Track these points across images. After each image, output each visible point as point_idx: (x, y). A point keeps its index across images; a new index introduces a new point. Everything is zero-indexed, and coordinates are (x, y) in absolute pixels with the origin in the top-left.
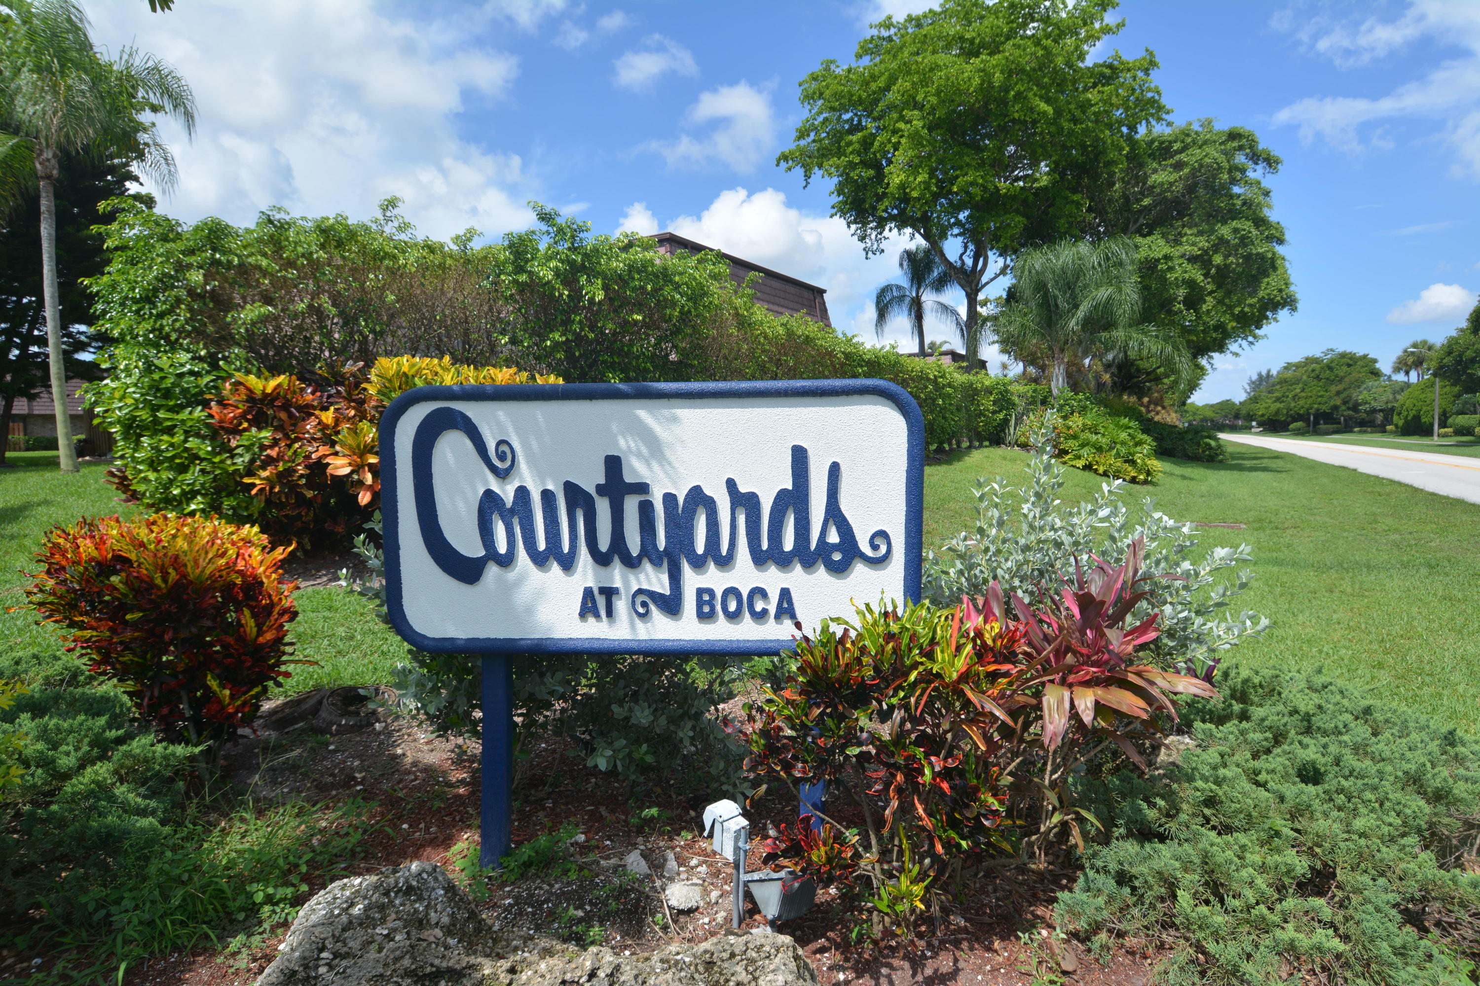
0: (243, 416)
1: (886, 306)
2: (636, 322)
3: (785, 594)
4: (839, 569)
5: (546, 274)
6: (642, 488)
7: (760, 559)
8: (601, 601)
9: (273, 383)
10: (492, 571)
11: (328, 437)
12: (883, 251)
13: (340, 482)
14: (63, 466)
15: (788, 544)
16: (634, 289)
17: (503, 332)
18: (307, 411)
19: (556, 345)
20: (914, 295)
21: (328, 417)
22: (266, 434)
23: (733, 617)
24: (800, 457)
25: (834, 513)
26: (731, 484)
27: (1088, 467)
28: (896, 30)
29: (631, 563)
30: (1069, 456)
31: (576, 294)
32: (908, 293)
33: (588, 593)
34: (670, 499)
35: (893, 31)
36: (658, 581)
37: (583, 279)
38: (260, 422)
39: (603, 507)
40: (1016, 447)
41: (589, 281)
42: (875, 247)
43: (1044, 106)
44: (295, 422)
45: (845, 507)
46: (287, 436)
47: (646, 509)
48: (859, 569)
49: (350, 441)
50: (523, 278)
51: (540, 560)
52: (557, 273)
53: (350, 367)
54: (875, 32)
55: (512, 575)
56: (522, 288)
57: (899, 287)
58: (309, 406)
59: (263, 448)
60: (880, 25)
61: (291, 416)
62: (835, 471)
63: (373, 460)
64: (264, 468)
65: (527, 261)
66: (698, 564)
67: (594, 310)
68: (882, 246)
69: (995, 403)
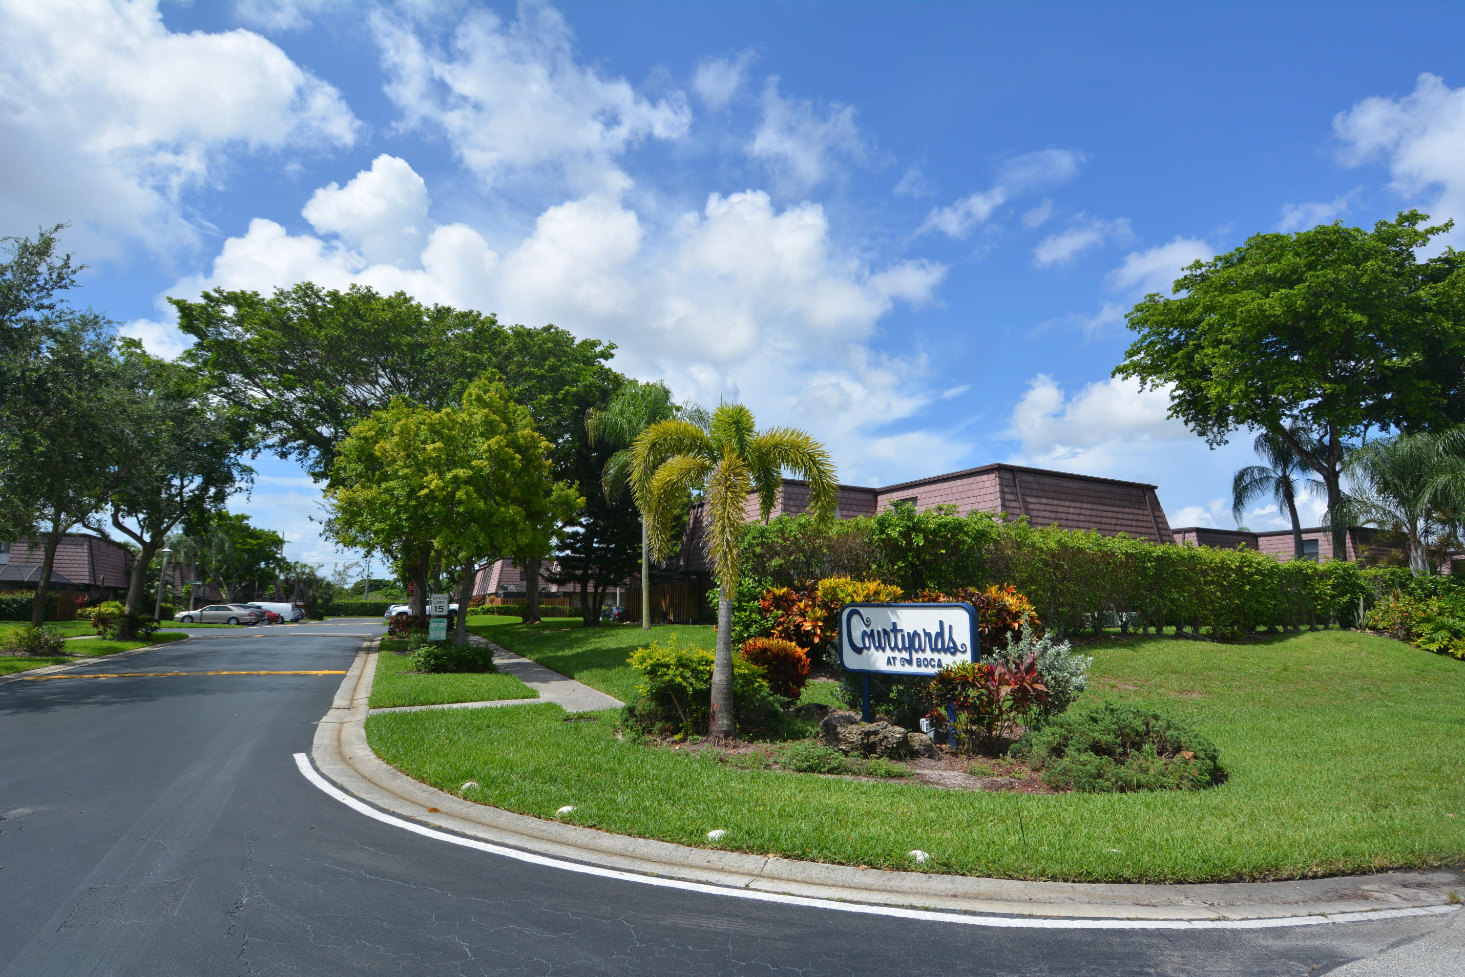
0: (771, 605)
1: (1246, 488)
2: (942, 554)
3: (939, 660)
4: (953, 654)
5: (895, 534)
6: (902, 630)
7: (932, 650)
8: (892, 661)
9: (782, 591)
10: (865, 651)
11: (803, 614)
12: (1227, 442)
13: (807, 632)
14: (644, 626)
15: (940, 647)
16: (941, 537)
17: (874, 562)
18: (794, 602)
19: (900, 568)
20: (1280, 474)
21: (802, 605)
22: (780, 612)
23: (926, 666)
24: (941, 623)
25: (951, 638)
26: (924, 630)
27: (1443, 651)
28: (1207, 268)
29: (900, 651)
30: (1422, 639)
31: (910, 542)
32: (1273, 475)
33: (889, 658)
34: (908, 633)
35: (1204, 269)
36: (906, 655)
37: (913, 535)
38: (778, 608)
39: (892, 636)
40: (1367, 630)
41: (917, 536)
42: (1218, 438)
43: (1357, 317)
44: (790, 607)
45: (954, 637)
46: (787, 613)
47: (903, 636)
48: (959, 654)
49: (812, 616)
50: (884, 536)
51: (877, 649)
52: (900, 533)
53: (809, 582)
54: (1188, 273)
55: (870, 653)
56: (883, 540)
57: (1262, 470)
58: (794, 600)
59: (778, 618)
60: (1190, 268)
61: (788, 604)
62: (950, 627)
63: (820, 624)
64: (778, 626)
65: (886, 528)
66: (917, 651)
67: (919, 550)
68: (1225, 438)
69: (1334, 587)
